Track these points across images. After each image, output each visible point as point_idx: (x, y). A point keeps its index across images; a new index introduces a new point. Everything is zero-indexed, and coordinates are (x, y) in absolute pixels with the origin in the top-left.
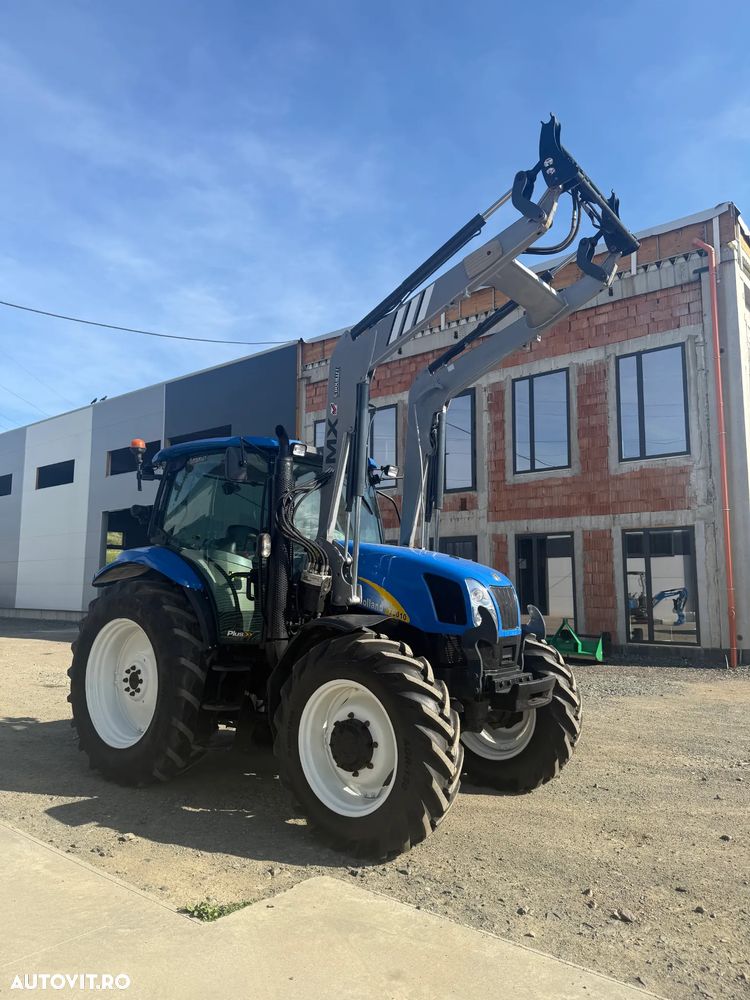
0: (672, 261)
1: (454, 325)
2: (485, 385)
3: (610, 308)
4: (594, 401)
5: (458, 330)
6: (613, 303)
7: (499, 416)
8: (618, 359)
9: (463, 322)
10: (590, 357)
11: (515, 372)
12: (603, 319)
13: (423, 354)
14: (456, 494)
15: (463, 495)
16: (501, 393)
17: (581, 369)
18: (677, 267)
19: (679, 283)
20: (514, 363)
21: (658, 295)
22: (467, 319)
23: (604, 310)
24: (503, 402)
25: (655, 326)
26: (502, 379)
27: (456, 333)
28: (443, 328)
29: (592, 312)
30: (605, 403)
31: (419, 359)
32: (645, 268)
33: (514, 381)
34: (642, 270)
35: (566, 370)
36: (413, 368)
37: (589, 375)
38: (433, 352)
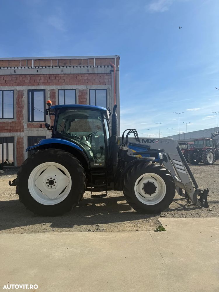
0: (105, 67)
1: (37, 68)
2: (49, 89)
3: (88, 75)
4: (83, 100)
5: (38, 69)
6: (89, 74)
7: (54, 100)
8: (90, 90)
9: (40, 68)
10: (82, 88)
11: (59, 87)
12: (86, 78)
13: (25, 75)
14: (38, 123)
15: (41, 123)
16: (55, 93)
17: (79, 91)
18: (105, 68)
19: (106, 73)
20: (59, 84)
21: (101, 75)
22: (42, 67)
23: (86, 75)
24: (55, 96)
25: (99, 83)
26: (55, 89)
27: (38, 70)
28: (33, 67)
29: (83, 75)
30: (86, 102)
31: (23, 76)
32: (98, 66)
33: (59, 90)
34: (96, 67)
35: (75, 90)
36: (21, 78)
37: (82, 93)
38: (29, 75)
